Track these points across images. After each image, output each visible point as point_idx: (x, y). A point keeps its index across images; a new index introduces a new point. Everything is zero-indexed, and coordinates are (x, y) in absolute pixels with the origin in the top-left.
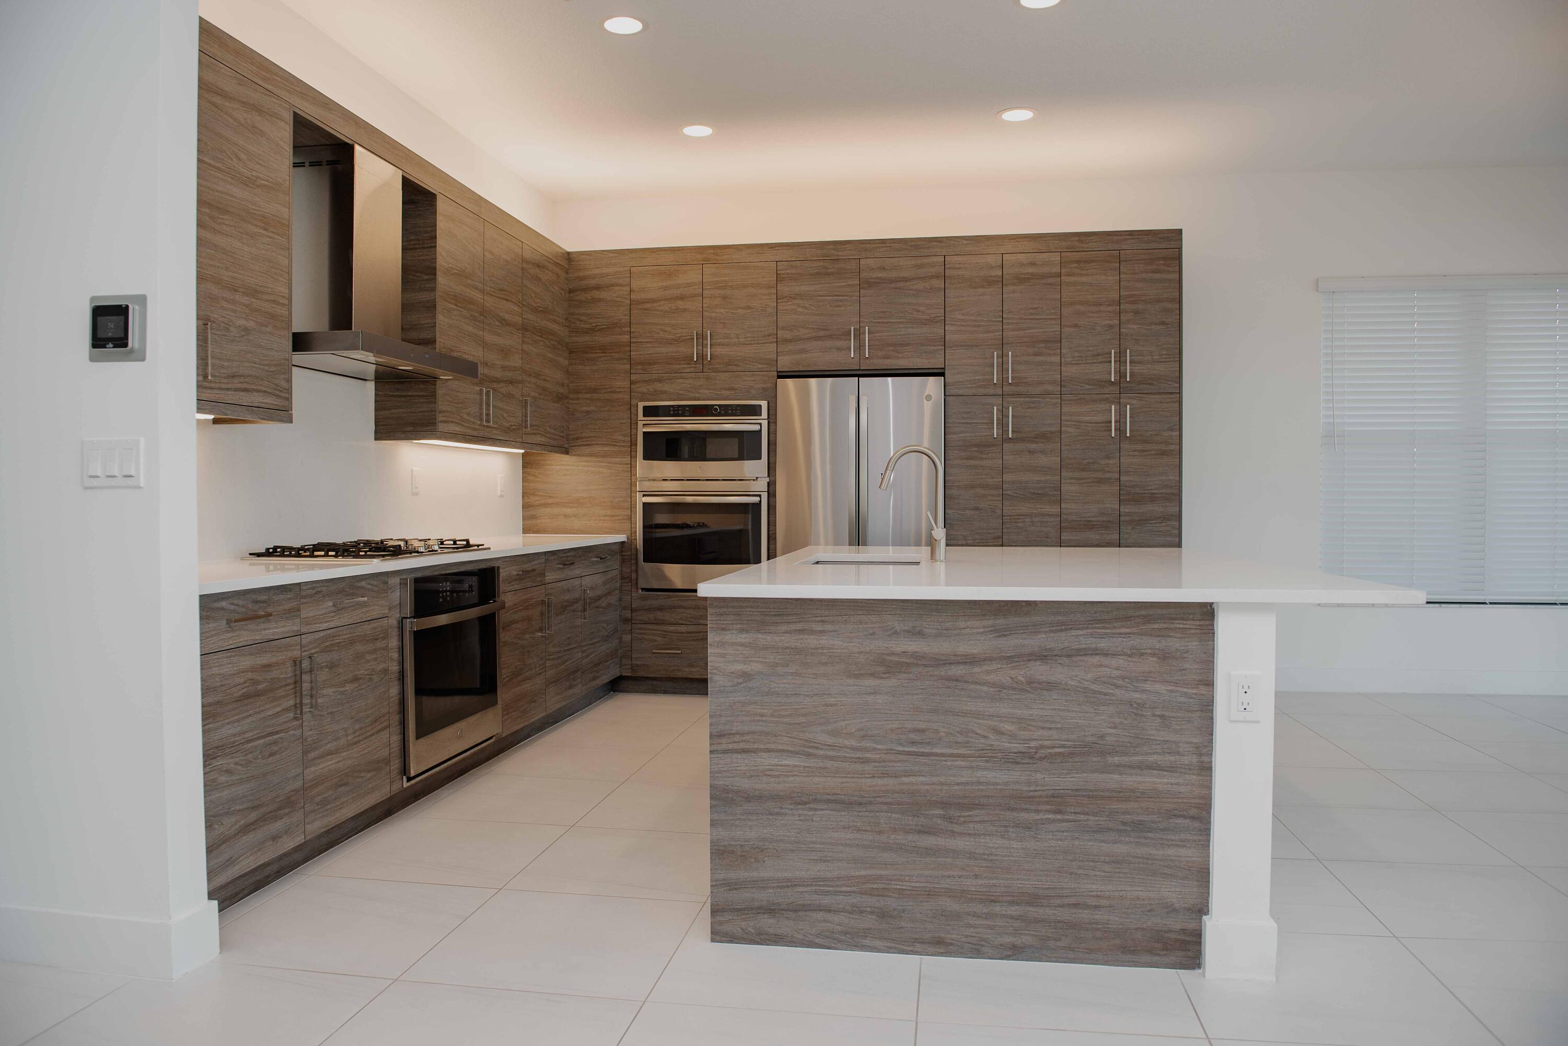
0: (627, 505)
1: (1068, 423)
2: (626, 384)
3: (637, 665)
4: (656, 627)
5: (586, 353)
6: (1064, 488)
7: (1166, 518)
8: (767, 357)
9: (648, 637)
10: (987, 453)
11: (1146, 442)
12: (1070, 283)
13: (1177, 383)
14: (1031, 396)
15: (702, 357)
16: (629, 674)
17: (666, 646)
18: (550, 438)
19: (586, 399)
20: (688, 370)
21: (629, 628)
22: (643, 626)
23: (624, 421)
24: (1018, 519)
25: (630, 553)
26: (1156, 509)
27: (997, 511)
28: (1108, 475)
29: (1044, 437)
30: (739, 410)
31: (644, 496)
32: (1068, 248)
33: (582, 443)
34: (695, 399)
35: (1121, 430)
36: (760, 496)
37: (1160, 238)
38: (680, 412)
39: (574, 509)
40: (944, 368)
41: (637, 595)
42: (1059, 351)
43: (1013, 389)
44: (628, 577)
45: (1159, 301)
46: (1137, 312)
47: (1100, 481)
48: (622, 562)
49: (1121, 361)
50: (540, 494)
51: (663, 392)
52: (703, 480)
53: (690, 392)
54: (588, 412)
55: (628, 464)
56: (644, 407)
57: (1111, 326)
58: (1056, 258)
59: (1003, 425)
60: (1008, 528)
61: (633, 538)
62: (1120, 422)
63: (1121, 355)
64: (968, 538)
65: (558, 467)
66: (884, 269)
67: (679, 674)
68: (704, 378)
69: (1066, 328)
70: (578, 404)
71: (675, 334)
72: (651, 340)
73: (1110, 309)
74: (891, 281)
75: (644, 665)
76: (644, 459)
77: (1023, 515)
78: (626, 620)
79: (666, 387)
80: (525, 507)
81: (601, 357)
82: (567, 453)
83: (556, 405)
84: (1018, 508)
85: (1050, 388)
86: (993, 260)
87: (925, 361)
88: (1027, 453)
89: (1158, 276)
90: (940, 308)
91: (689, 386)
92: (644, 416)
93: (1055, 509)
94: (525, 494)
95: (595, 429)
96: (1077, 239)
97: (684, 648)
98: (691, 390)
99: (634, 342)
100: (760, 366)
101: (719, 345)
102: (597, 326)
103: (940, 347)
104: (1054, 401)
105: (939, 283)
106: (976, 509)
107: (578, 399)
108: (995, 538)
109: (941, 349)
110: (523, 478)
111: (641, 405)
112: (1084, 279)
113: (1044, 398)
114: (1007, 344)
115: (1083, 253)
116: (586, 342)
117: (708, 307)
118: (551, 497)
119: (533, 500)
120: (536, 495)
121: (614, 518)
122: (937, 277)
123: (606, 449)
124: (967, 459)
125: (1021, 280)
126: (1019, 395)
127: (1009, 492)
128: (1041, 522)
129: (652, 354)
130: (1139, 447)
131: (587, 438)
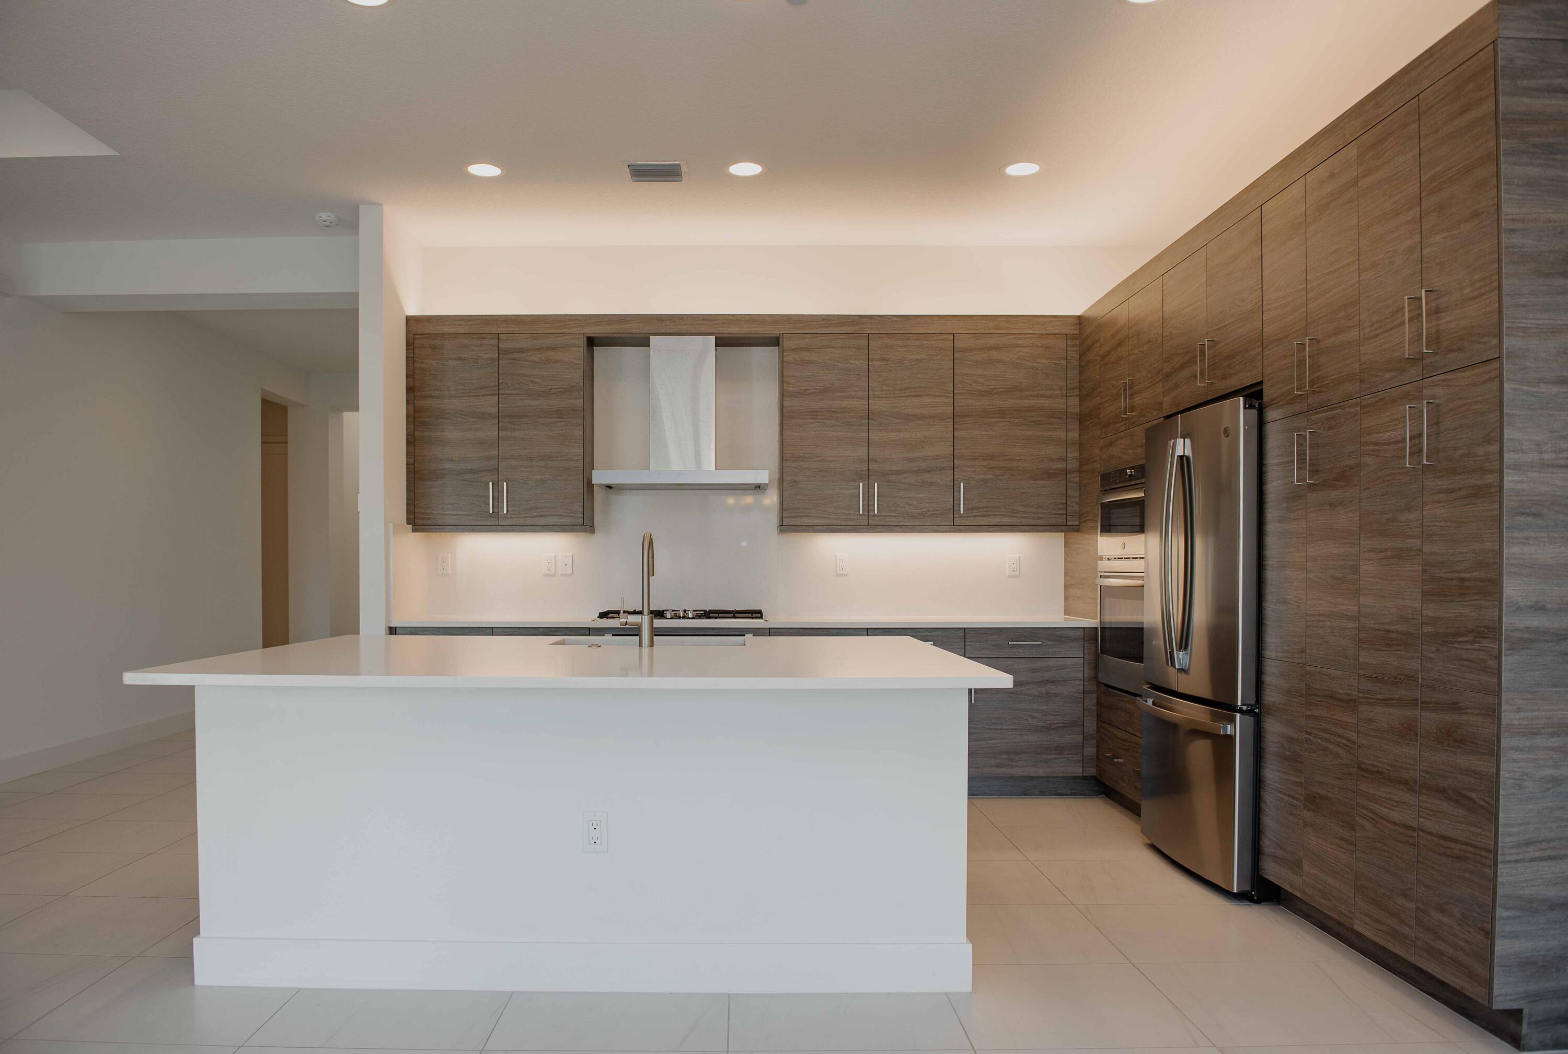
131: (1085, 513)
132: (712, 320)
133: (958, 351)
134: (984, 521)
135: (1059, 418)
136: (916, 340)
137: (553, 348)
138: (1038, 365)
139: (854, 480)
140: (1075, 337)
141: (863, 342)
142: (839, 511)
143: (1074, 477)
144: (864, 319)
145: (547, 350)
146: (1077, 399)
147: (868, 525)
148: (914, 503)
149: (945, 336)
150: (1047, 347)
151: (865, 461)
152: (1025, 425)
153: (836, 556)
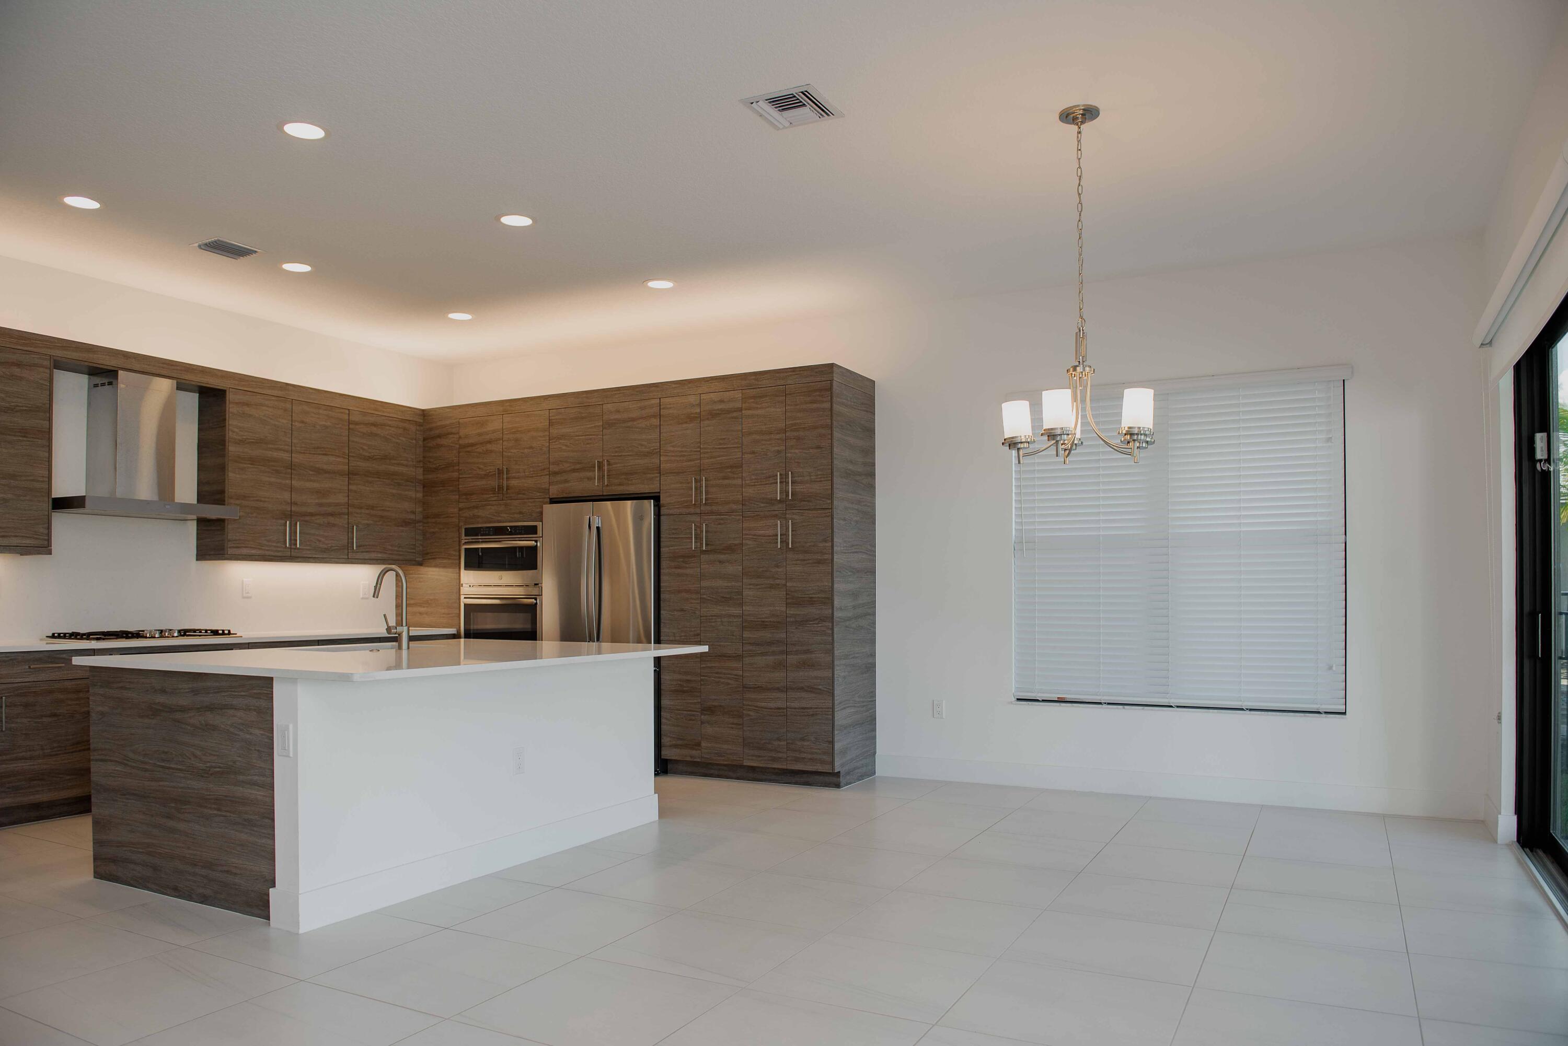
0: (455, 606)
1: (748, 536)
2: (456, 510)
5: (433, 487)
6: (745, 592)
7: (822, 619)
8: (543, 486)
10: (690, 563)
11: (806, 552)
12: (749, 416)
13: (829, 499)
14: (719, 514)
15: (501, 488)
19: (434, 522)
20: (493, 499)
23: (453, 540)
24: (712, 619)
26: (812, 611)
27: (697, 612)
28: (778, 582)
29: (730, 549)
30: (524, 529)
31: (465, 598)
32: (747, 386)
33: (430, 557)
34: (498, 522)
35: (784, 542)
36: (536, 599)
37: (816, 372)
38: (488, 532)
40: (659, 492)
42: (741, 474)
43: (708, 508)
45: (815, 428)
46: (798, 439)
47: (772, 587)
49: (784, 482)
51: (477, 516)
52: (500, 586)
53: (494, 516)
54: (435, 532)
55: (456, 573)
56: (466, 529)
57: (779, 452)
58: (738, 395)
59: (697, 540)
60: (704, 627)
61: (460, 631)
62: (784, 535)
63: (784, 478)
64: (675, 635)
65: (416, 576)
66: (619, 411)
68: (503, 504)
69: (746, 455)
70: (429, 526)
71: (486, 470)
72: (470, 476)
73: (778, 436)
74: (624, 421)
76: (465, 569)
77: (715, 616)
79: (479, 512)
81: (441, 489)
82: (421, 564)
83: (402, 529)
84: (712, 609)
85: (734, 507)
86: (693, 399)
87: (647, 487)
88: (718, 563)
89: (815, 406)
90: (657, 442)
91: (494, 511)
92: (465, 536)
93: (739, 611)
95: (438, 545)
96: (754, 377)
98: (495, 514)
99: (461, 478)
100: (539, 493)
101: (514, 478)
102: (440, 465)
103: (657, 475)
104: (738, 518)
105: (655, 421)
106: (682, 610)
107: (428, 522)
108: (695, 636)
109: (657, 477)
111: (464, 527)
112: (759, 412)
113: (730, 516)
114: (704, 470)
115: (758, 390)
116: (433, 478)
117: (506, 448)
121: (449, 616)
122: (654, 416)
123: (444, 561)
124: (676, 568)
125: (713, 415)
126: (712, 513)
127: (705, 596)
128: (728, 622)
129: (472, 486)
130: (801, 556)
131: (433, 553)
132: (172, 365)
133: (352, 424)
134: (367, 556)
135: (412, 482)
136: (326, 410)
137: (18, 365)
138: (400, 441)
139: (281, 519)
140: (420, 425)
141: (289, 406)
142: (270, 543)
143: (419, 526)
144: (290, 387)
145: (12, 365)
146: (422, 469)
147: (291, 557)
148: (323, 539)
149: (342, 411)
150: (405, 429)
151: (289, 503)
152: (392, 484)
153: (243, 581)
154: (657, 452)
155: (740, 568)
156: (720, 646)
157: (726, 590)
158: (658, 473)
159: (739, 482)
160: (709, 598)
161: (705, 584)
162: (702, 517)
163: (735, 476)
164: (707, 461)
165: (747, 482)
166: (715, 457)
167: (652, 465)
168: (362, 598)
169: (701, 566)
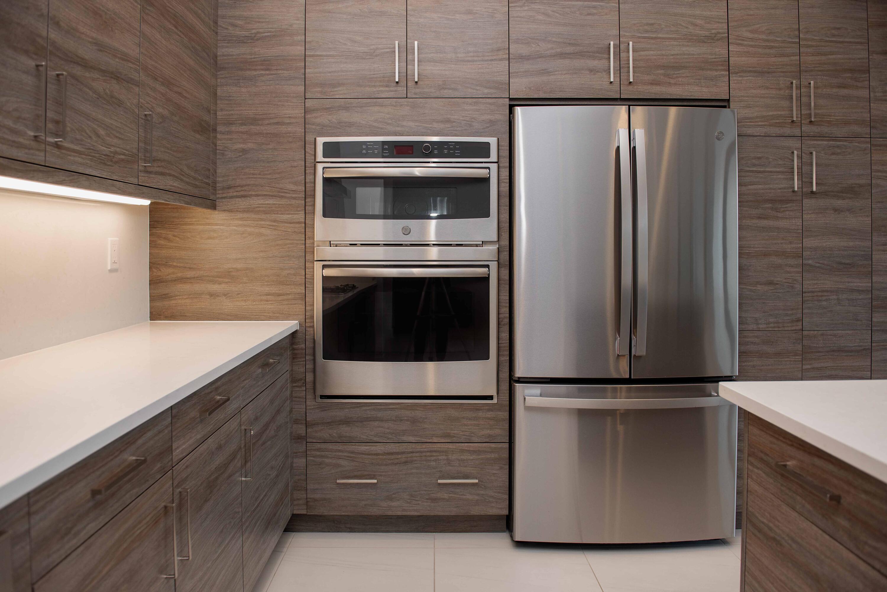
0: (300, 279)
1: (880, 174)
2: (299, 112)
3: (315, 500)
4: (340, 447)
5: (242, 70)
6: (876, 257)
8: (495, 79)
9: (330, 460)
10: (784, 211)
14: (835, 139)
15: (406, 75)
16: (304, 512)
17: (356, 473)
18: (188, 183)
19: (242, 133)
20: (387, 94)
21: (302, 448)
22: (323, 446)
23: (295, 164)
24: (822, 296)
25: (303, 346)
27: (796, 285)
29: (852, 191)
30: (457, 149)
31: (324, 267)
33: (235, 194)
34: (395, 135)
36: (488, 266)
38: (376, 151)
39: (223, 286)
40: (729, 100)
41: (314, 403)
42: (867, 83)
43: (816, 129)
44: (301, 380)
48: (294, 358)
50: (175, 264)
51: (351, 125)
52: (406, 245)
53: (388, 124)
54: (244, 151)
55: (299, 223)
56: (325, 144)
59: (804, 176)
60: (809, 308)
61: (307, 325)
64: (760, 322)
65: (201, 227)
67: (374, 511)
68: (407, 105)
70: (231, 139)
71: (368, 45)
72: (333, 53)
75: (325, 499)
76: (325, 215)
77: (827, 291)
78: (298, 438)
79: (356, 117)
80: (154, 282)
81: (262, 75)
82: (214, 207)
83: (198, 136)
84: (823, 281)
85: (858, 129)
87: (704, 89)
88: (831, 212)
90: (722, 23)
91: (388, 116)
92: (324, 157)
93: (865, 284)
94: (153, 265)
95: (253, 174)
97: (381, 475)
98: (390, 122)
99: (311, 56)
100: (486, 91)
101: (431, 61)
102: (258, 33)
103: (723, 73)
104: (864, 146)
106: (771, 283)
107: (229, 133)
108: (792, 321)
109: (722, 76)
110: (151, 242)
111: (321, 141)
113: (851, 142)
114: (806, 71)
116: (243, 54)
117: (414, 10)
118: (190, 268)
119: (165, 272)
120: (170, 266)
121: (281, 298)
123: (271, 201)
126: (820, 136)
127: (810, 262)
128: (848, 300)
129: (335, 72)
131: (242, 186)
154: (722, 38)
155: (868, 220)
156: (835, 335)
157: (846, 253)
158: (726, 70)
159: (864, 93)
160: (818, 265)
161: (808, 242)
162: (803, 141)
163: (859, 84)
164: (811, 58)
165: (877, 94)
166: (825, 54)
167: (713, 57)
168: (111, 271)
169: (804, 216)
